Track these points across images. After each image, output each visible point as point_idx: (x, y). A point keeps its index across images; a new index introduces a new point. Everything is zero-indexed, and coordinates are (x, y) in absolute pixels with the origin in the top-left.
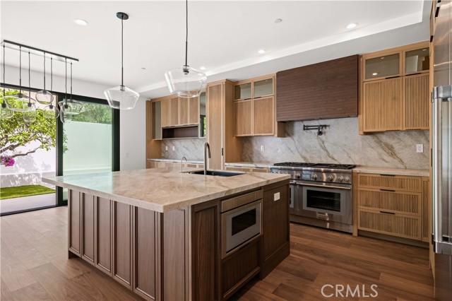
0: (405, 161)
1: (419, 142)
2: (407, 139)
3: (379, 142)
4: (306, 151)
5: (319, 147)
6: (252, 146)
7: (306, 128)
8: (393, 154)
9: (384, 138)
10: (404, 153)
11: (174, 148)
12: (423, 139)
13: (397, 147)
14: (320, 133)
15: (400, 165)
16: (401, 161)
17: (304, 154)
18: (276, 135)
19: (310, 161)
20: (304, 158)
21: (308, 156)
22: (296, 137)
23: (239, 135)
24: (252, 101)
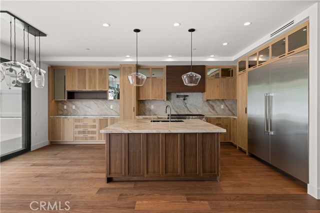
0: (218, 112)
1: (222, 104)
2: (218, 103)
3: (209, 104)
4: (178, 108)
5: (184, 106)
6: (145, 106)
7: (178, 96)
8: (214, 109)
9: (211, 102)
10: (217, 109)
11: (74, 107)
12: (223, 103)
13: (215, 106)
14: (184, 99)
15: (216, 114)
16: (217, 112)
17: (176, 110)
18: (165, 100)
19: (180, 114)
20: (176, 112)
21: (178, 111)
22: (172, 101)
23: (141, 99)
24: (151, 79)
